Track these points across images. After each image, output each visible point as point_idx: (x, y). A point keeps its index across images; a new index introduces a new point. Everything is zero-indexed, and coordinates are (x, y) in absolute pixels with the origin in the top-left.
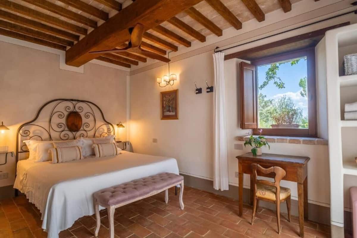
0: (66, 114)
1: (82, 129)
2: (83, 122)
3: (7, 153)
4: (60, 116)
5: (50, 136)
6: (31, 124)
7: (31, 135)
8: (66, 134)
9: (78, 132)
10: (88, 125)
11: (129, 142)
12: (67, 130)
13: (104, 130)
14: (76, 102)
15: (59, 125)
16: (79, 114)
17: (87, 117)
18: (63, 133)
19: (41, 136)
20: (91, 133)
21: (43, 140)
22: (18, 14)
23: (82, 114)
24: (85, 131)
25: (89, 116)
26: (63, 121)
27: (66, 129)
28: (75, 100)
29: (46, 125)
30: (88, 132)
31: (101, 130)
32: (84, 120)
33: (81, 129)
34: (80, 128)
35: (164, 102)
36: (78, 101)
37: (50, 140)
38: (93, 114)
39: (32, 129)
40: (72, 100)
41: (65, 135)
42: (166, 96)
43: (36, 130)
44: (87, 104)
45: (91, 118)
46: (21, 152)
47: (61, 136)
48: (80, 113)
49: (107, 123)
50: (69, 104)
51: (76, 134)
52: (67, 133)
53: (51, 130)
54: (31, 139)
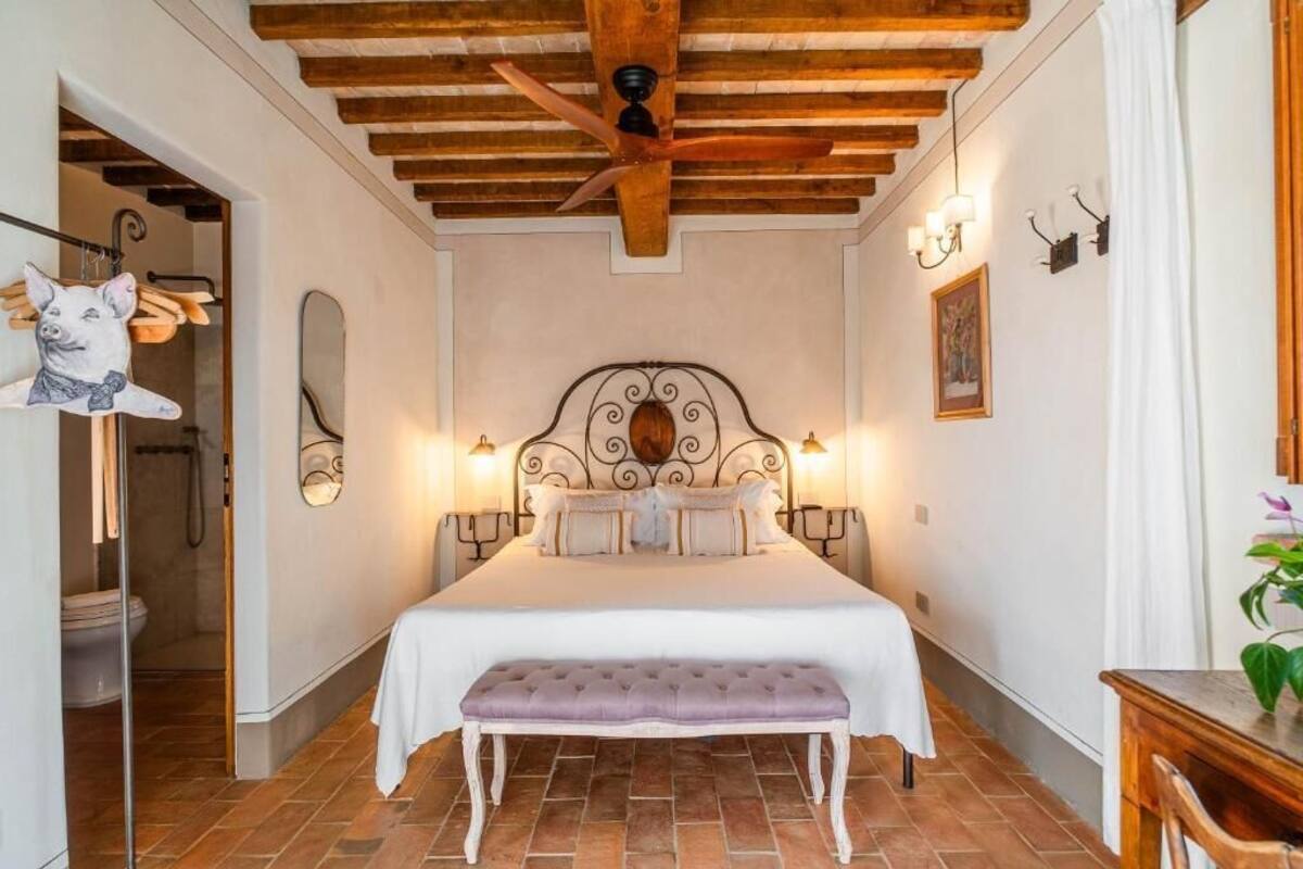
0: (630, 409)
1: (675, 454)
2: (679, 435)
3: (499, 514)
4: (612, 417)
5: (588, 476)
6: (542, 440)
7: (546, 469)
8: (632, 472)
9: (664, 467)
10: (693, 443)
11: (857, 512)
12: (635, 457)
13: (752, 461)
14: (656, 370)
15: (611, 445)
16: (666, 408)
17: (692, 416)
18: (624, 467)
19: (568, 476)
20: (705, 472)
21: (571, 484)
22: (467, 157)
23: (675, 409)
24: (686, 462)
25: (698, 414)
26: (622, 430)
27: (631, 454)
28: (652, 365)
29: (577, 443)
30: (695, 467)
31: (744, 460)
32: (682, 427)
33: (672, 457)
34: (670, 453)
35: (945, 337)
36: (660, 365)
37: (588, 488)
38: (710, 406)
39: (549, 454)
40: (643, 365)
41: (627, 475)
42: (950, 307)
43: (558, 458)
44: (692, 374)
45: (706, 418)
46: (525, 515)
47: (616, 480)
48: (669, 405)
49: (760, 437)
50: (636, 377)
51: (658, 471)
52: (633, 468)
53: (591, 459)
54: (545, 480)
